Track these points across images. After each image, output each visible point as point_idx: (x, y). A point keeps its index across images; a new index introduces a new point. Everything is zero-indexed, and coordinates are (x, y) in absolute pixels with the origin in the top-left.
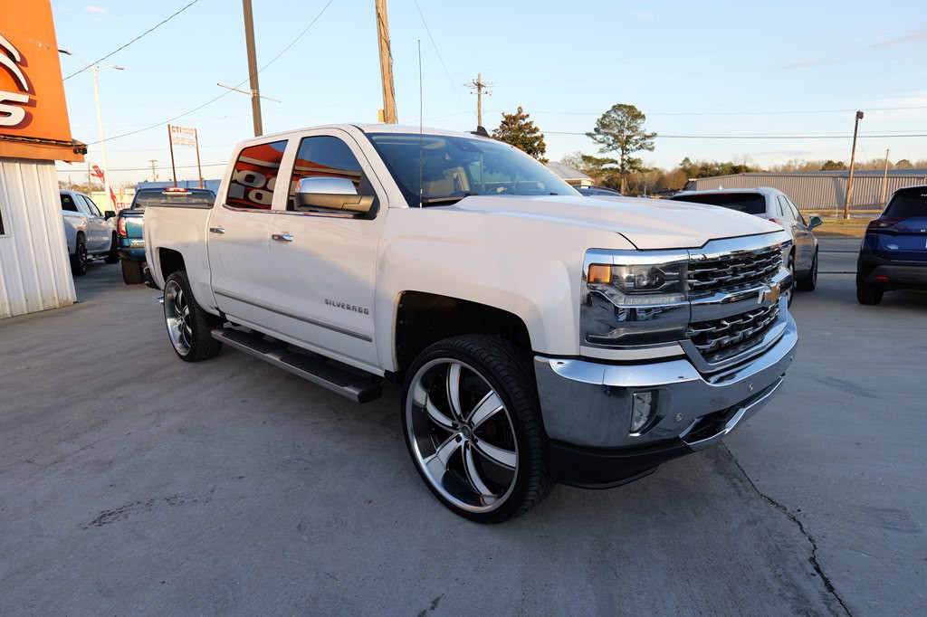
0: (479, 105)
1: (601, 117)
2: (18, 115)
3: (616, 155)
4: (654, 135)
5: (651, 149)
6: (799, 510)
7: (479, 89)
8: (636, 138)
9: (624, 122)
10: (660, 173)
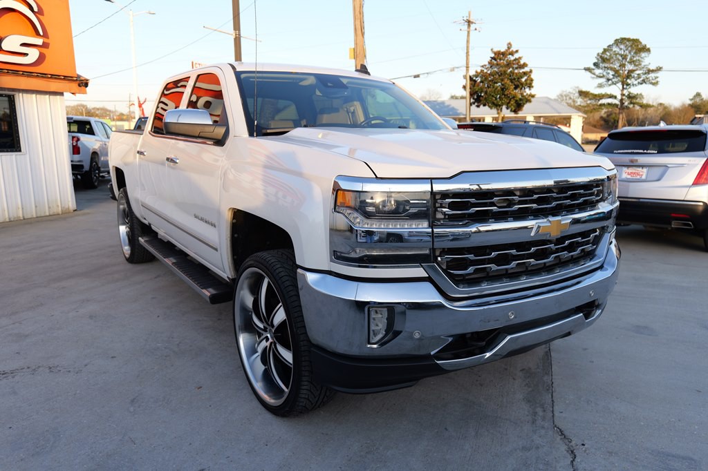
0: (468, 41)
1: (601, 51)
2: (33, 55)
3: (616, 90)
4: (659, 69)
5: (655, 84)
6: (583, 445)
7: (469, 26)
8: (638, 72)
9: (626, 55)
10: (665, 108)
